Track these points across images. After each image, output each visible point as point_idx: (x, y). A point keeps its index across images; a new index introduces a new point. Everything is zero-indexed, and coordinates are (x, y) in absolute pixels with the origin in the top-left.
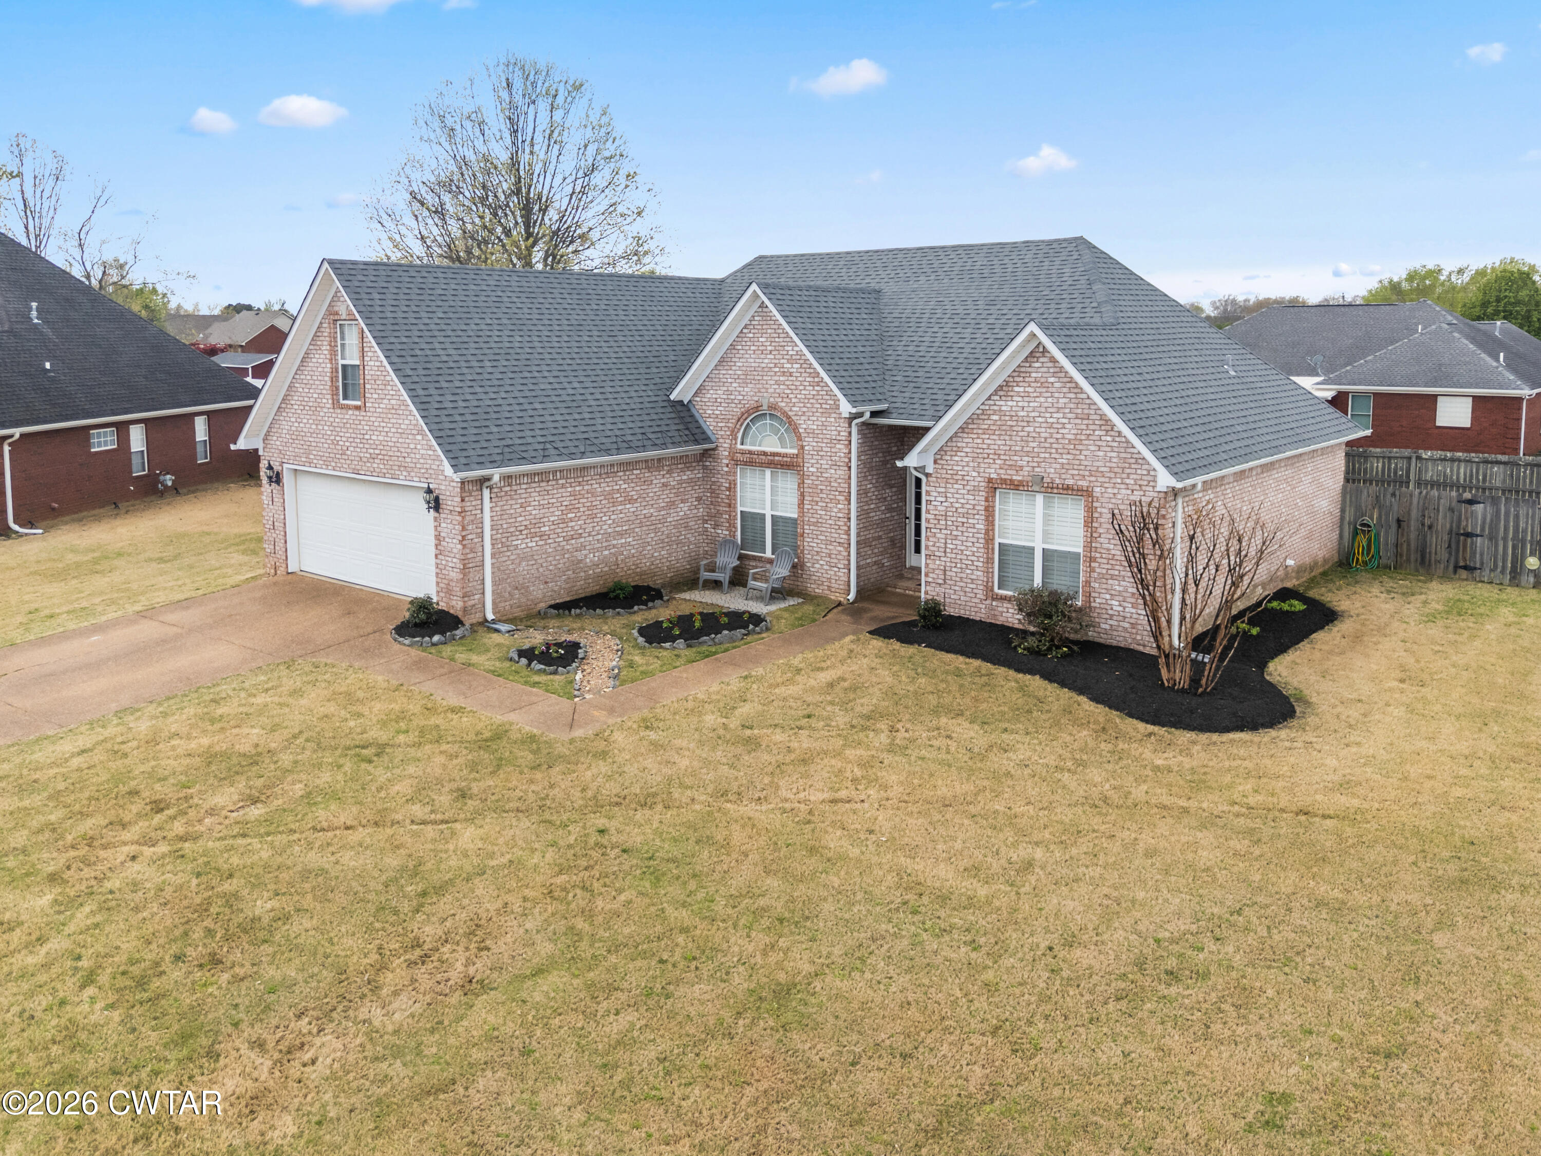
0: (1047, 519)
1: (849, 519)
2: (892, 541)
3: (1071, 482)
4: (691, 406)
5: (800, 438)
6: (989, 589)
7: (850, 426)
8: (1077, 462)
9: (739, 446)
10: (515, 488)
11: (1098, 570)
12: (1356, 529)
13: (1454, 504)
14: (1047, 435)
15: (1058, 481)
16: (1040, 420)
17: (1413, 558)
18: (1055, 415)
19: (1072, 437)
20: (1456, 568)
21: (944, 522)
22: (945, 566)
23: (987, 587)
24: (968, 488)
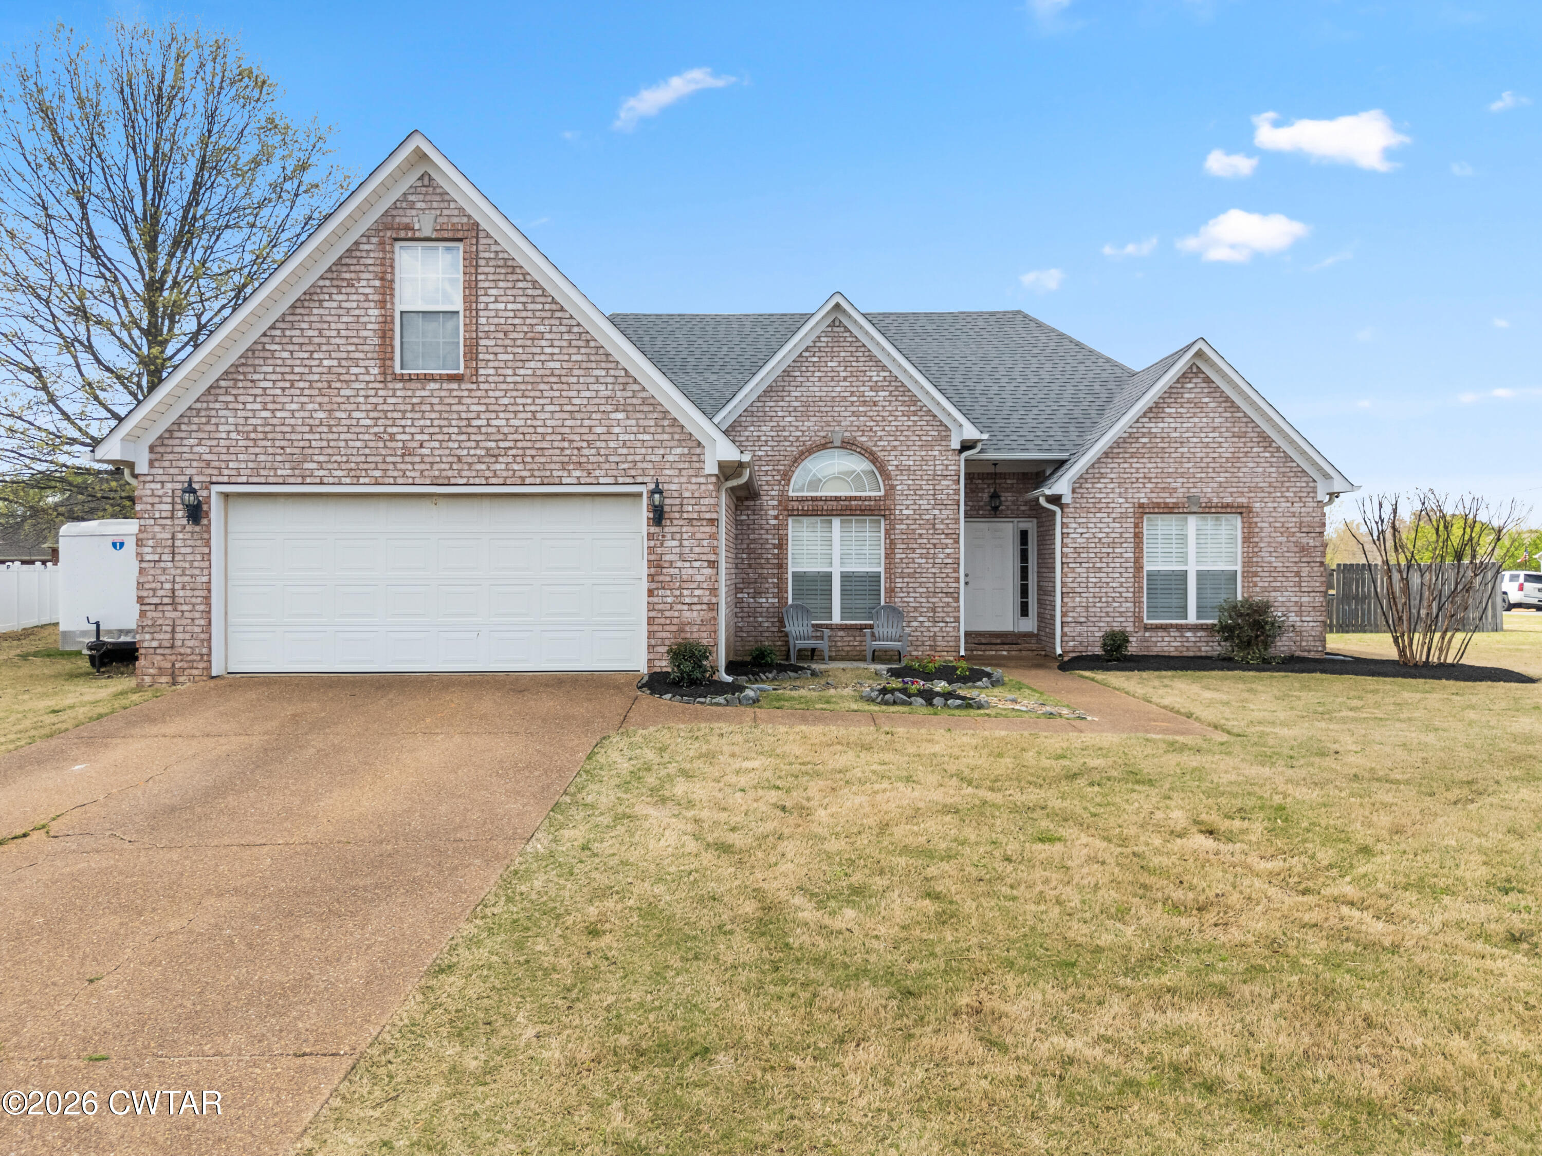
0: (1199, 540)
3: (1229, 500)
5: (888, 477)
6: (1141, 620)
8: (1236, 480)
9: (792, 494)
14: (1203, 455)
15: (1216, 500)
16: (1195, 440)
18: (1211, 435)
19: (1230, 455)
21: (1085, 555)
22: (1088, 602)
23: (1138, 618)
24: (1114, 515)
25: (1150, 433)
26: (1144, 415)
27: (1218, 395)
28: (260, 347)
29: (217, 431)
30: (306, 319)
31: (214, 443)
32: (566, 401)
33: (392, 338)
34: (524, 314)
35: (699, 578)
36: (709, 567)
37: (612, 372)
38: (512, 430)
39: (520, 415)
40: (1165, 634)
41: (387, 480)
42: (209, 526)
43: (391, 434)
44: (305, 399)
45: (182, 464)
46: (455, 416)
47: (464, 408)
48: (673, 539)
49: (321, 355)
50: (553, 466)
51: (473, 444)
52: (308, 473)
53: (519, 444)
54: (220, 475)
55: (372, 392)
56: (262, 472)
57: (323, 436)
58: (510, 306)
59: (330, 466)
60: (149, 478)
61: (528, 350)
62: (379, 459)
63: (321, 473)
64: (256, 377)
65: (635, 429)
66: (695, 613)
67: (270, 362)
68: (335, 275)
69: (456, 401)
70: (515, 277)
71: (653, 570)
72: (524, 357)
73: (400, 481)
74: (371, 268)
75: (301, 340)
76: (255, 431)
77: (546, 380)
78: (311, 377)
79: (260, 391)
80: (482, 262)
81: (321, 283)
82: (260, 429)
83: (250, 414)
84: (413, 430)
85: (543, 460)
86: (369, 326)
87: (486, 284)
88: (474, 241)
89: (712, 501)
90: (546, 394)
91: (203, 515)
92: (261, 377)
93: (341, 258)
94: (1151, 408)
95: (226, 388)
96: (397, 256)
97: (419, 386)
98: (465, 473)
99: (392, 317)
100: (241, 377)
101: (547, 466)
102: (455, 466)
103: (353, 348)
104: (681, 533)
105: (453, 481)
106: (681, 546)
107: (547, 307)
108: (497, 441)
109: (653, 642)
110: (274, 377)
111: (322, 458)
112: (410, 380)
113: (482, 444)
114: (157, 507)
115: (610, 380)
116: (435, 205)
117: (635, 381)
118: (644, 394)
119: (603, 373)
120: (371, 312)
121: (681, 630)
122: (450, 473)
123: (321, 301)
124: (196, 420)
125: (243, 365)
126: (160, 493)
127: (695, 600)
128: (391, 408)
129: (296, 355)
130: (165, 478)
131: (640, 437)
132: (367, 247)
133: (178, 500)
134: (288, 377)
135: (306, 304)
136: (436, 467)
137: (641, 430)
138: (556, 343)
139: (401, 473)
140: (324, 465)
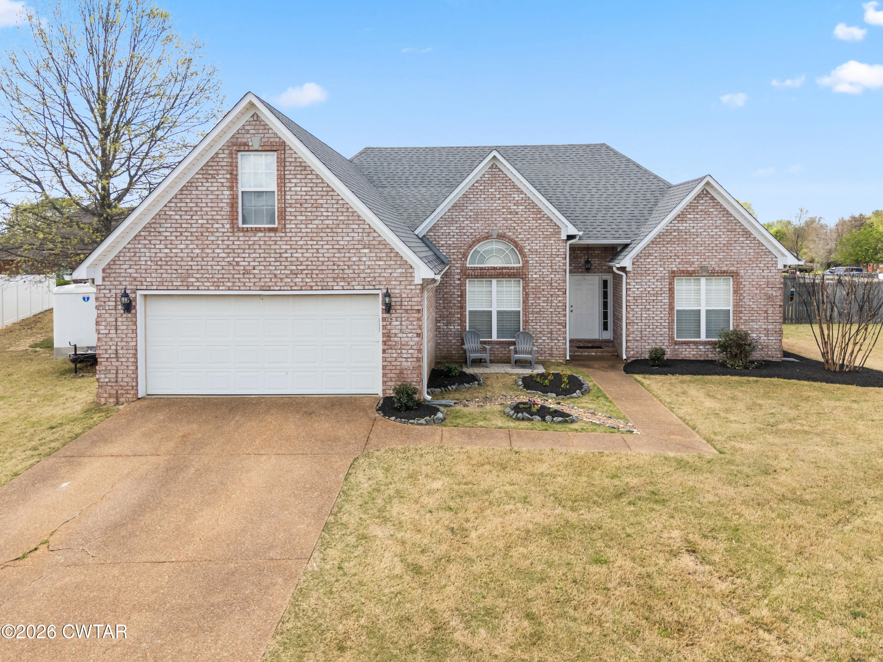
0: (708, 292)
3: (725, 269)
5: (524, 256)
6: (673, 339)
8: (729, 257)
9: (469, 265)
11: (744, 318)
14: (710, 242)
15: (717, 269)
16: (705, 233)
18: (715, 230)
19: (726, 242)
21: (640, 301)
22: (641, 328)
23: (671, 338)
24: (657, 278)
25: (678, 229)
26: (675, 219)
27: (719, 207)
28: (163, 213)
29: (140, 260)
30: (189, 197)
31: (138, 267)
32: (336, 243)
33: (237, 208)
34: (311, 193)
35: (411, 343)
36: (417, 337)
37: (361, 226)
38: (305, 259)
39: (310, 251)
40: (687, 347)
41: (235, 288)
42: (136, 314)
43: (237, 262)
44: (188, 242)
45: (121, 279)
46: (273, 251)
47: (278, 247)
48: (397, 321)
49: (197, 217)
50: (328, 280)
51: (283, 267)
52: (190, 284)
53: (309, 267)
54: (142, 285)
55: (226, 238)
56: (165, 284)
57: (199, 263)
58: (303, 189)
59: (203, 280)
60: (103, 287)
61: (314, 214)
62: (231, 276)
63: (198, 284)
64: (161, 230)
65: (375, 258)
66: (409, 363)
67: (169, 221)
68: (204, 172)
69: (273, 243)
70: (306, 172)
71: (385, 339)
72: (312, 218)
73: (242, 288)
74: (225, 168)
75: (186, 209)
76: (161, 260)
77: (324, 230)
78: (192, 230)
79: (163, 238)
80: (287, 164)
81: (197, 176)
82: (163, 259)
83: (158, 251)
84: (249, 260)
85: (323, 276)
86: (224, 201)
87: (290, 177)
88: (283, 152)
89: (419, 299)
90: (324, 239)
91: (132, 308)
92: (164, 230)
93: (208, 162)
94: (679, 215)
95: (145, 236)
96: (239, 160)
97: (253, 234)
98: (278, 284)
99: (237, 195)
100: (153, 230)
101: (325, 280)
102: (273, 280)
103: (215, 213)
104: (401, 317)
105: (272, 288)
106: (401, 324)
107: (325, 189)
108: (296, 266)
109: (385, 380)
110: (171, 230)
111: (198, 276)
112: (248, 231)
113: (288, 267)
114: (107, 303)
115: (360, 230)
116: (261, 131)
117: (375, 231)
118: (380, 239)
119: (357, 226)
120: (225, 193)
121: (402, 373)
122: (270, 284)
123: (197, 187)
124: (128, 254)
125: (154, 223)
126: (109, 295)
127: (409, 356)
128: (237, 247)
129: (183, 217)
130: (111, 287)
131: (378, 263)
132: (222, 156)
133: (118, 299)
134: (179, 230)
135: (189, 188)
136: (262, 280)
137: (378, 259)
138: (330, 210)
139: (243, 284)
140: (200, 279)
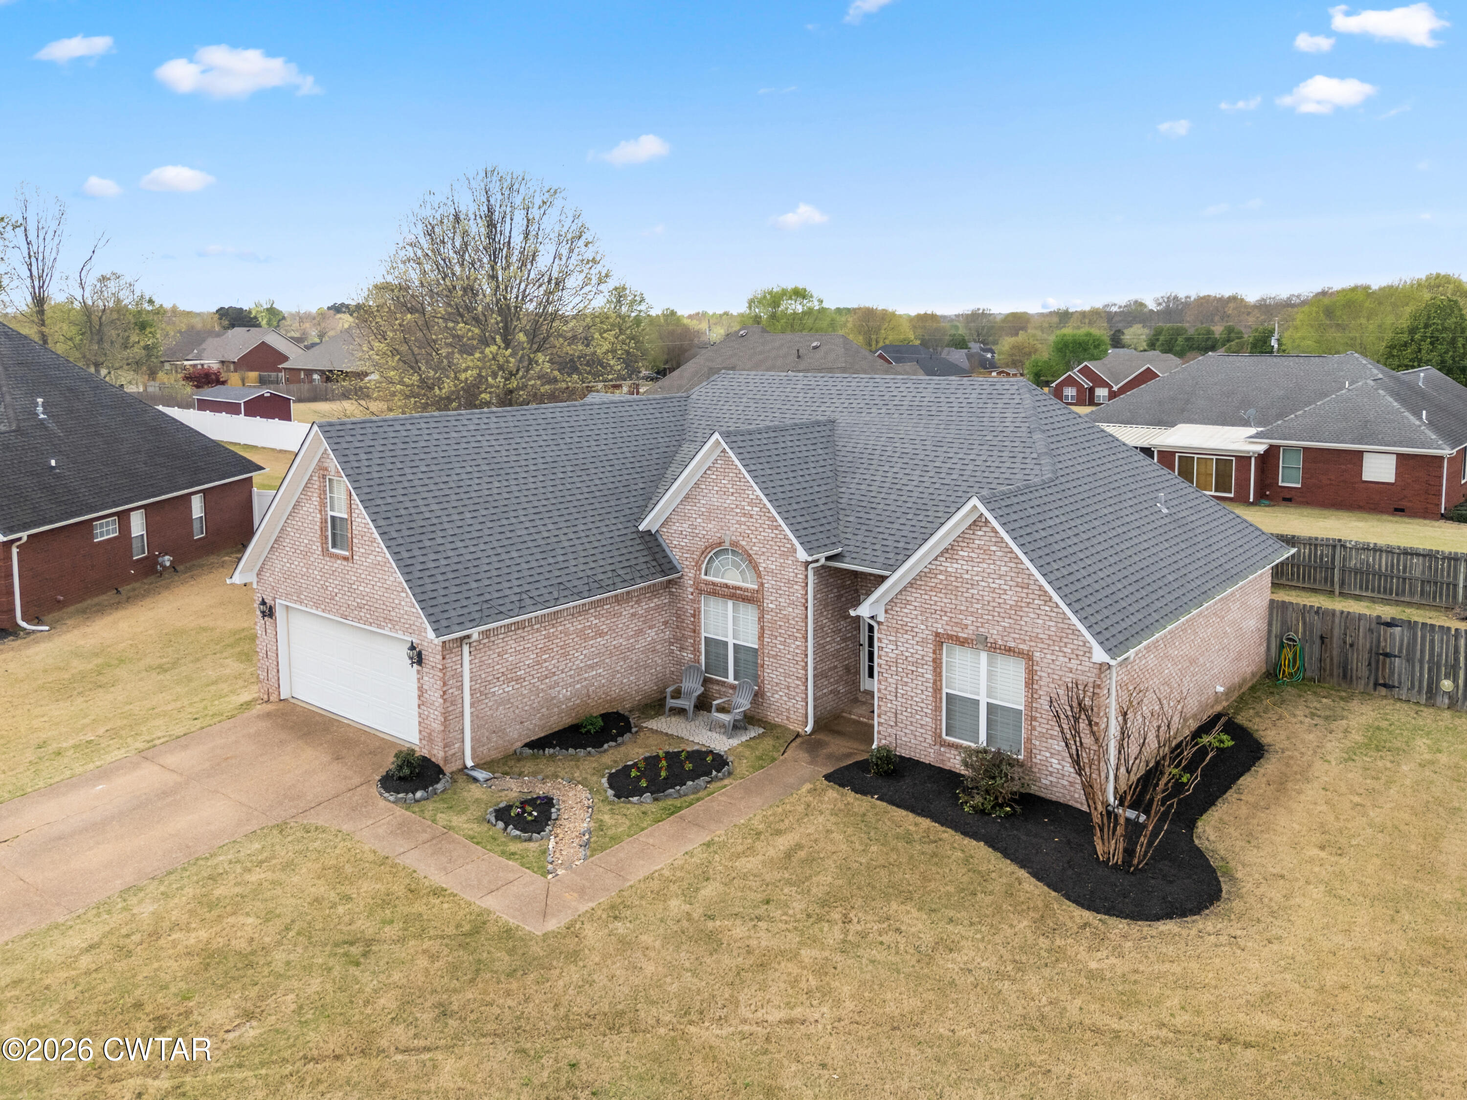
0: (990, 675)
1: (806, 655)
2: (847, 669)
3: (1012, 645)
4: (658, 536)
5: (759, 576)
6: (937, 736)
7: (807, 569)
8: (1018, 627)
9: (703, 576)
10: (492, 639)
11: (1039, 729)
12: (1282, 642)
13: (1374, 625)
14: (990, 599)
15: (1000, 642)
16: (983, 584)
17: (1335, 673)
18: (997, 581)
19: (1013, 603)
20: (1376, 685)
21: (894, 669)
22: (896, 709)
23: (935, 734)
24: (917, 639)
26: (941, 555)
